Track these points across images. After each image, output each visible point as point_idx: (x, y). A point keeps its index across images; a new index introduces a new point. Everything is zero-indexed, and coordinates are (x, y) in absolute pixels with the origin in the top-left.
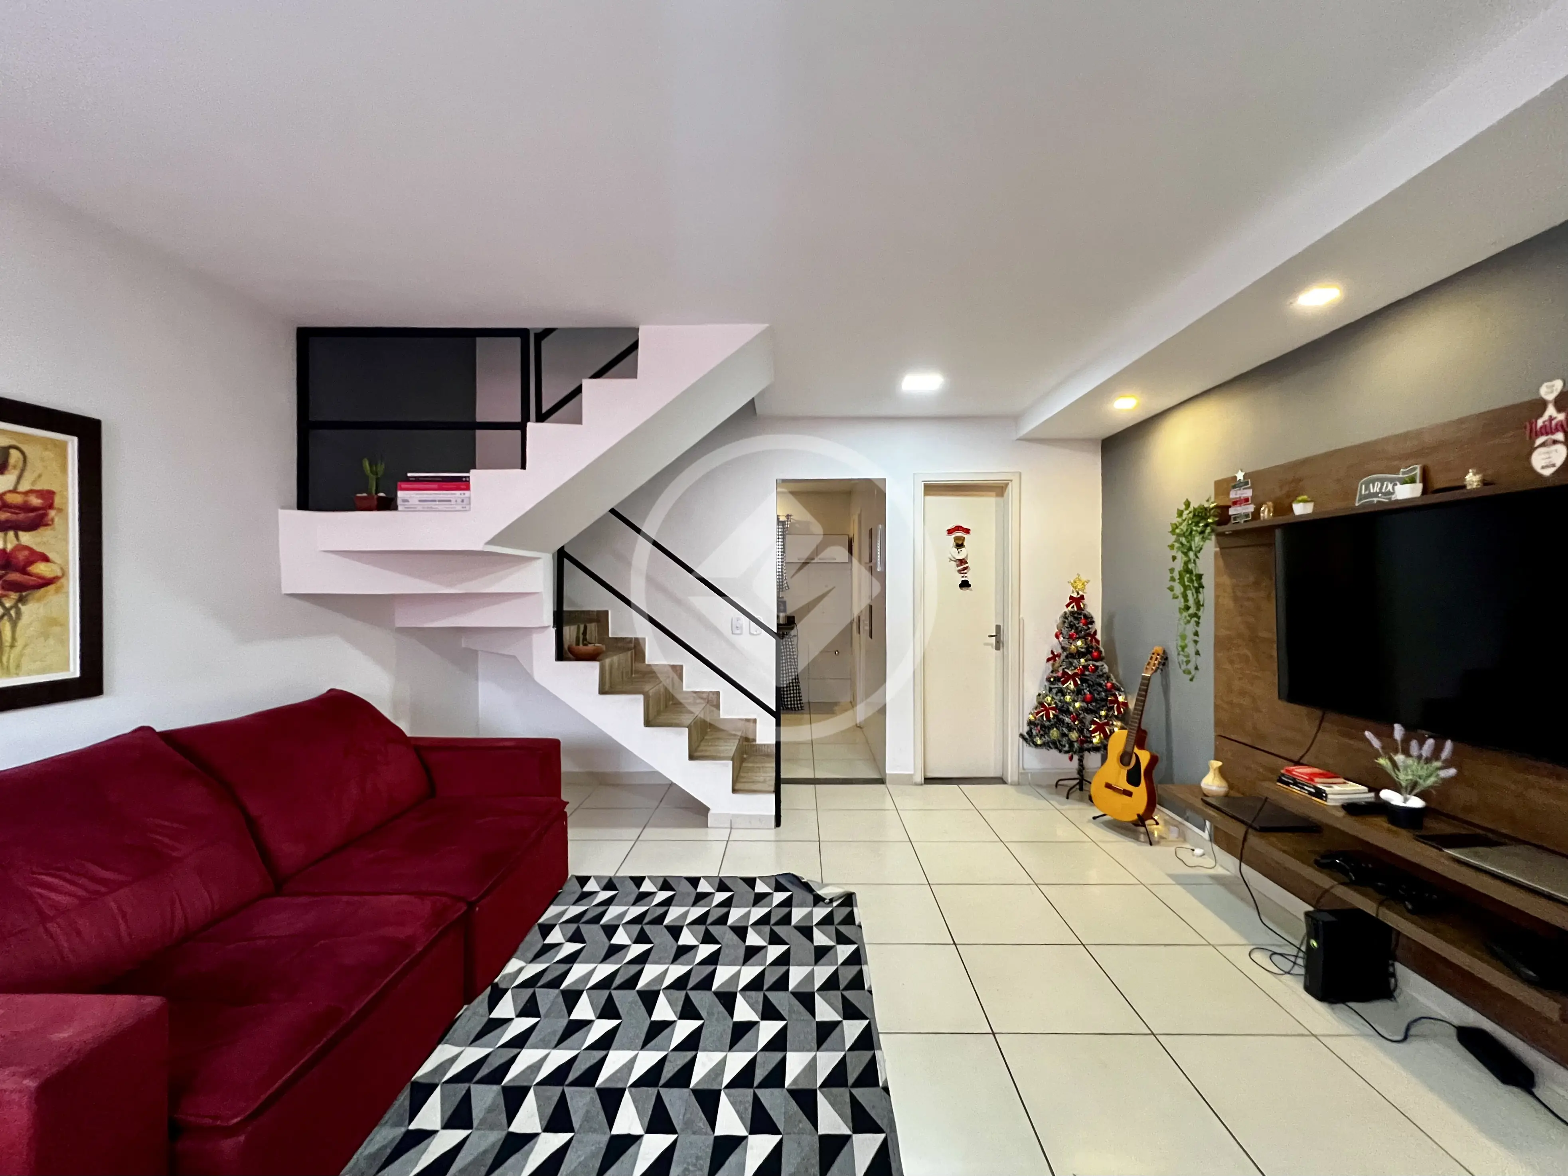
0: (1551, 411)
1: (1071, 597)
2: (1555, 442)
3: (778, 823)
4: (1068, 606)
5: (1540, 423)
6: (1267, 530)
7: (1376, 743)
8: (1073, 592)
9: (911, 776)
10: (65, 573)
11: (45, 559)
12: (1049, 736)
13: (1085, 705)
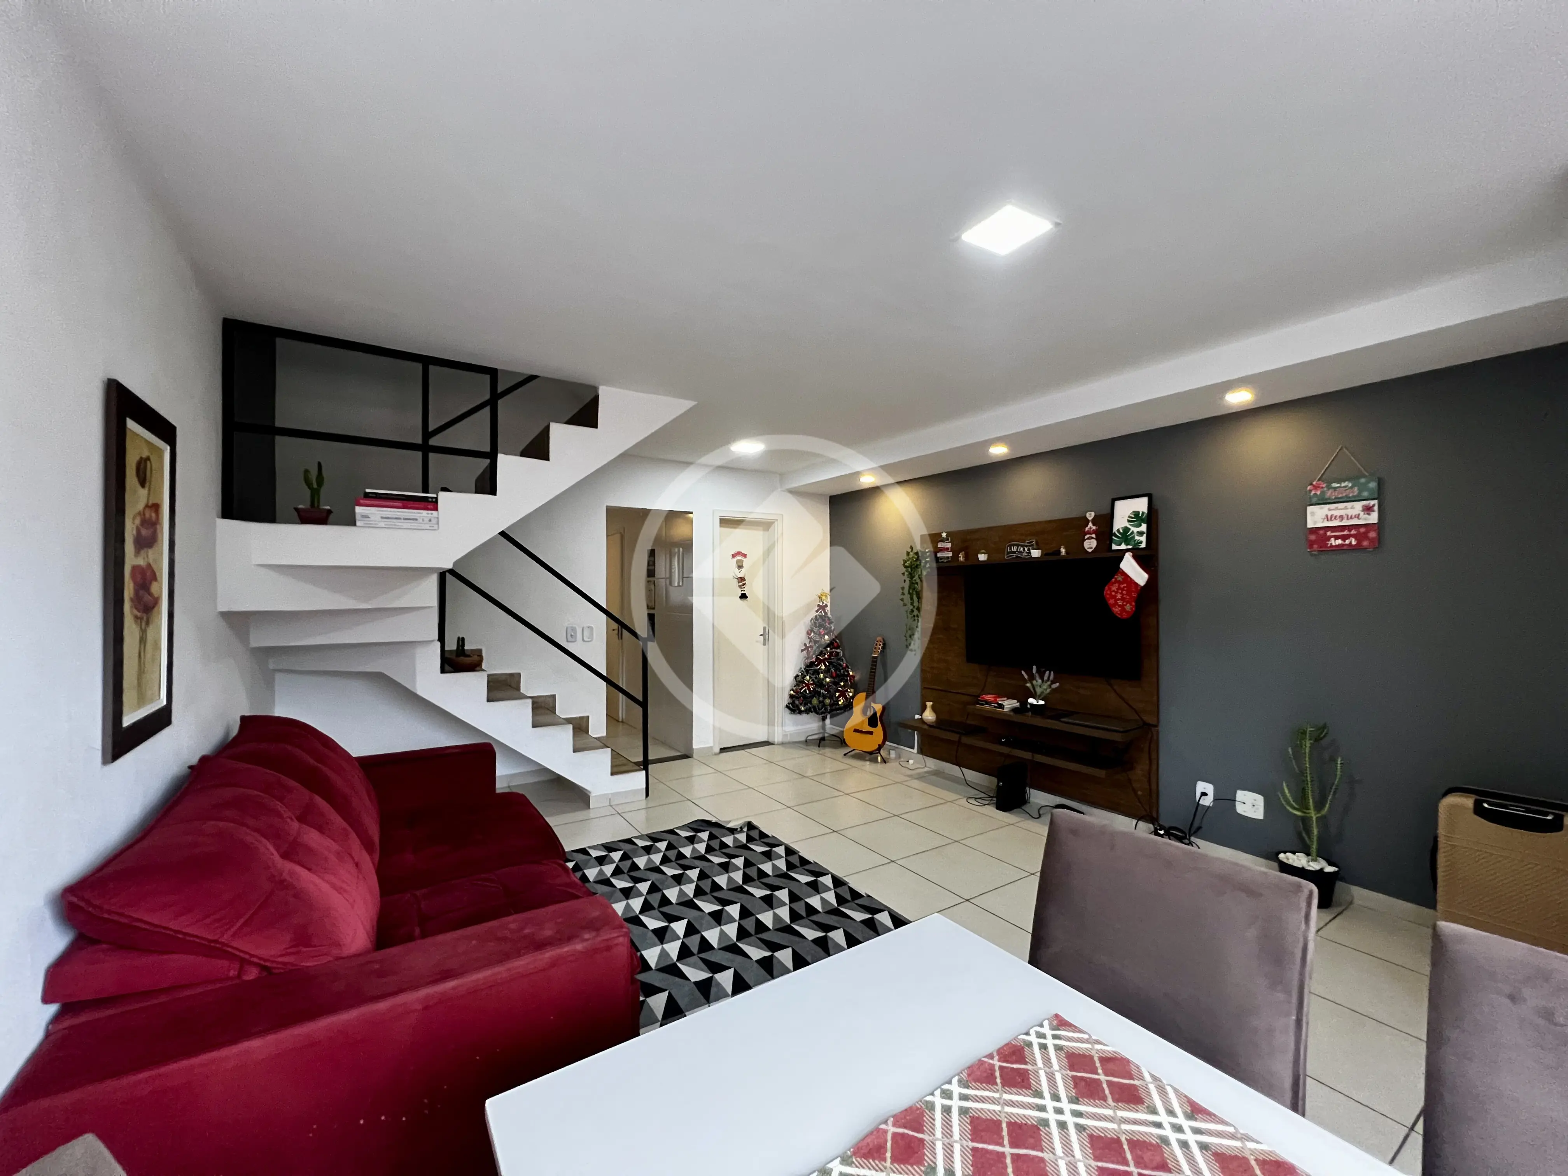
0: (1090, 525)
1: (819, 605)
2: (1092, 538)
3: (647, 795)
4: (817, 611)
5: (1087, 529)
6: (962, 568)
7: (1026, 677)
8: (819, 602)
9: (711, 747)
12: (811, 704)
13: (832, 680)
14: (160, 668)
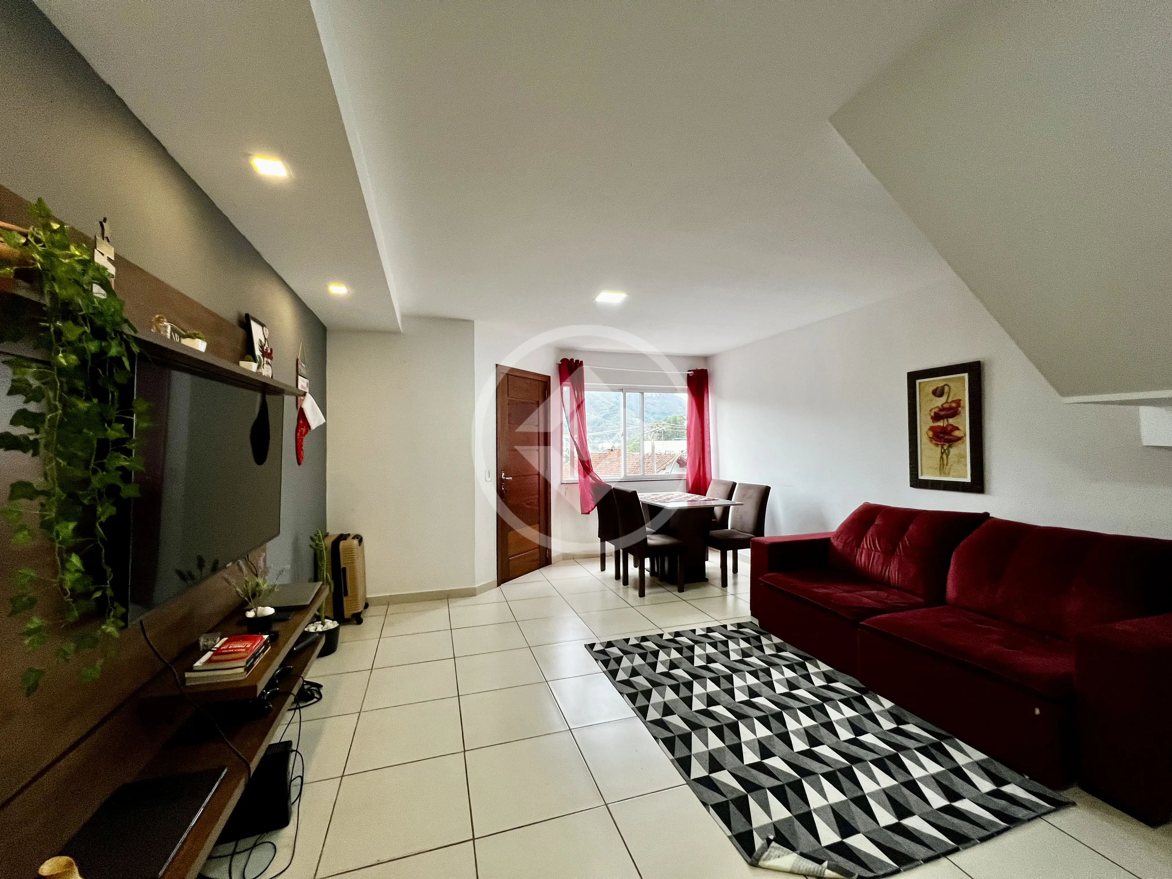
10: (965, 435)
11: (957, 429)
14: (966, 465)
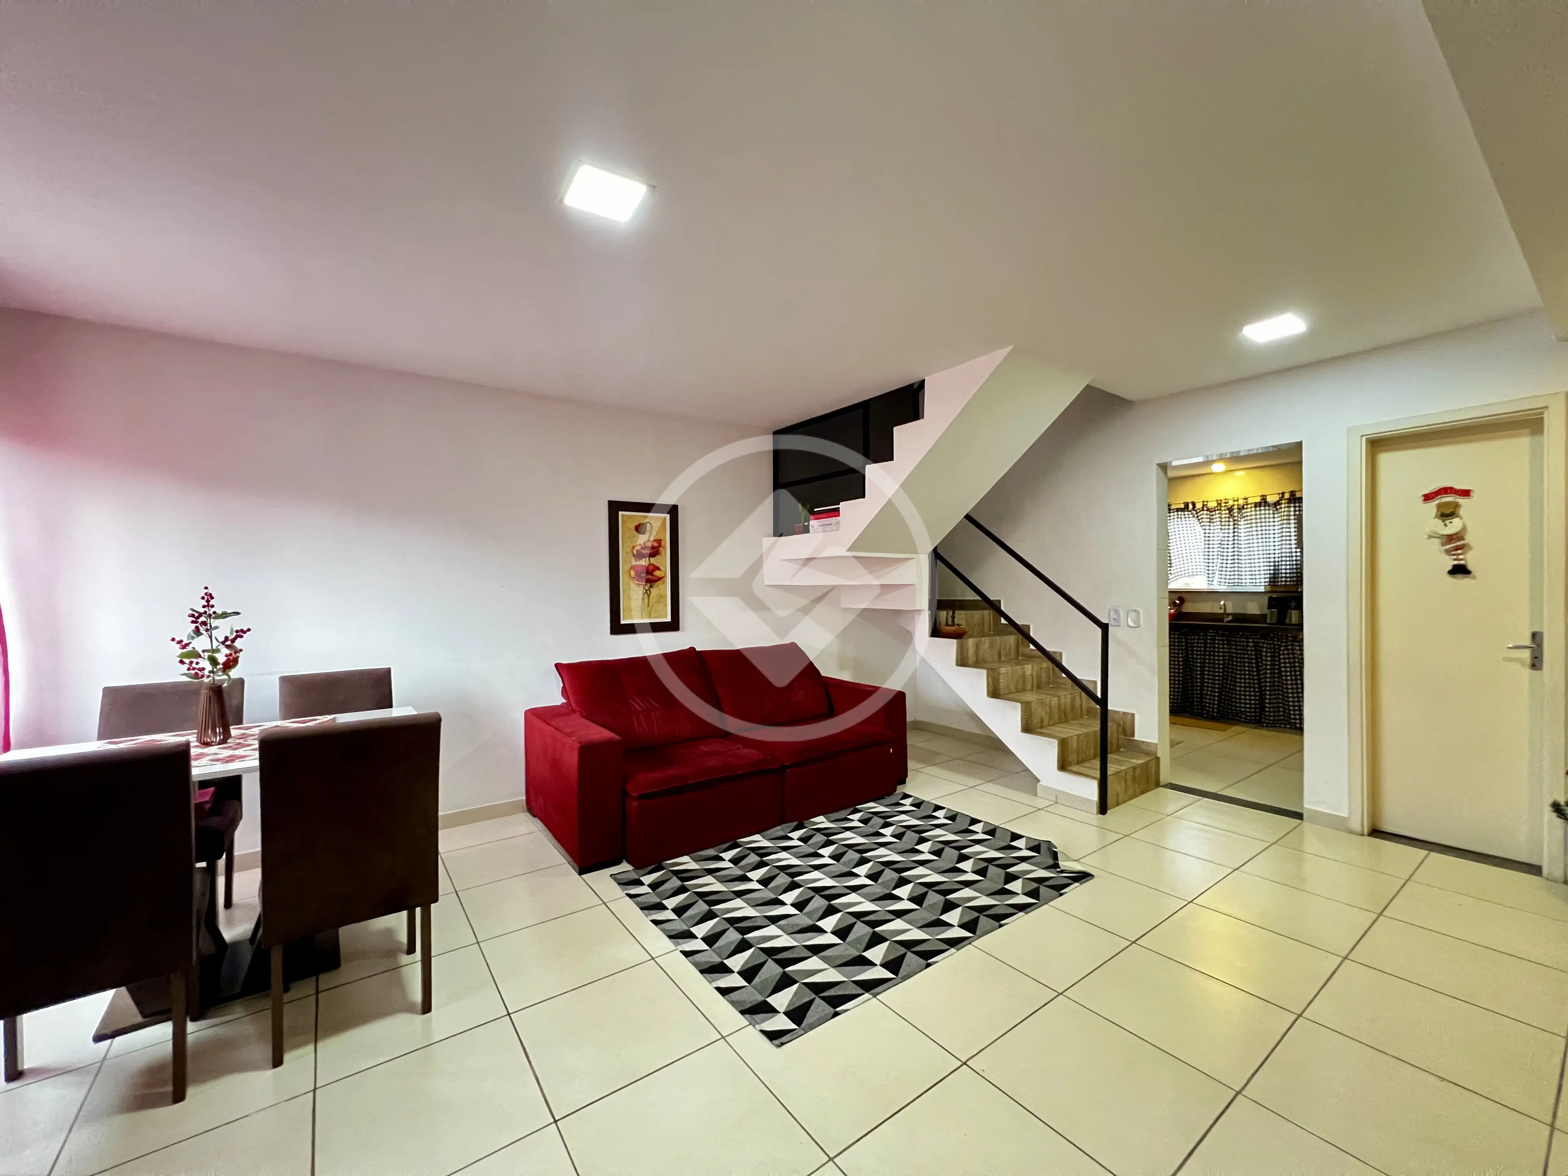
3: (1103, 811)
9: (1346, 821)
10: (665, 576)
11: (658, 569)
14: (666, 605)
